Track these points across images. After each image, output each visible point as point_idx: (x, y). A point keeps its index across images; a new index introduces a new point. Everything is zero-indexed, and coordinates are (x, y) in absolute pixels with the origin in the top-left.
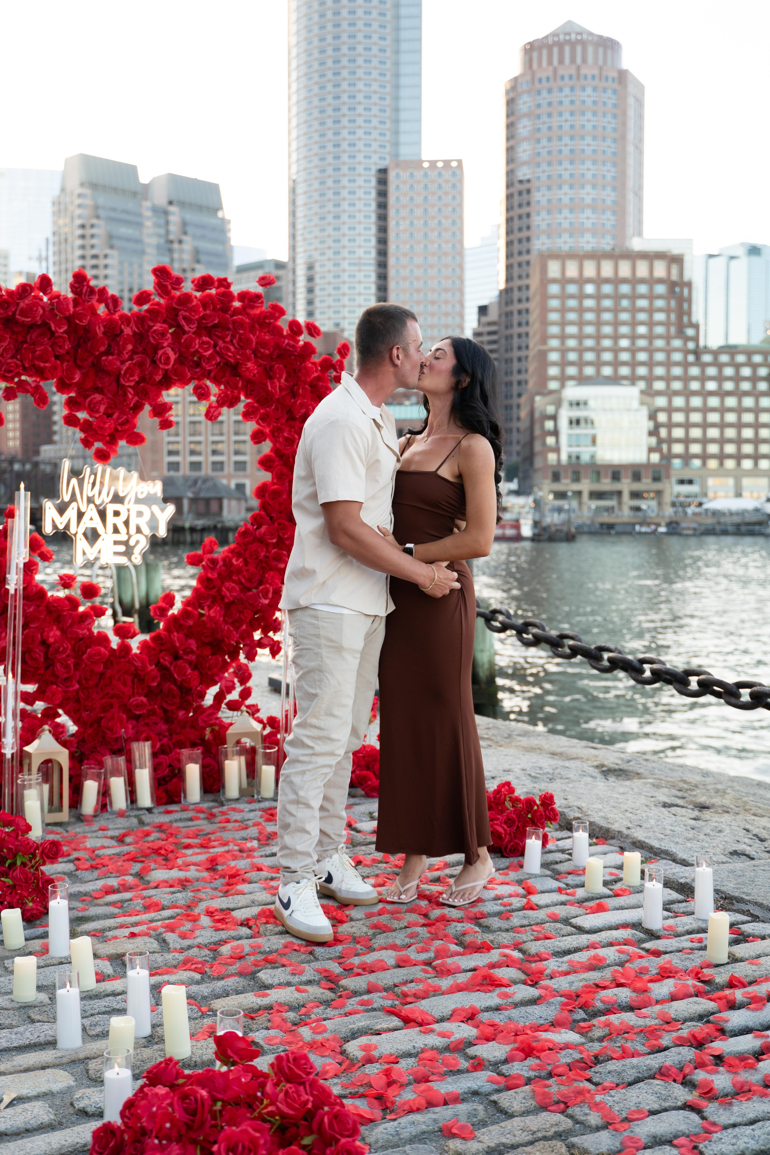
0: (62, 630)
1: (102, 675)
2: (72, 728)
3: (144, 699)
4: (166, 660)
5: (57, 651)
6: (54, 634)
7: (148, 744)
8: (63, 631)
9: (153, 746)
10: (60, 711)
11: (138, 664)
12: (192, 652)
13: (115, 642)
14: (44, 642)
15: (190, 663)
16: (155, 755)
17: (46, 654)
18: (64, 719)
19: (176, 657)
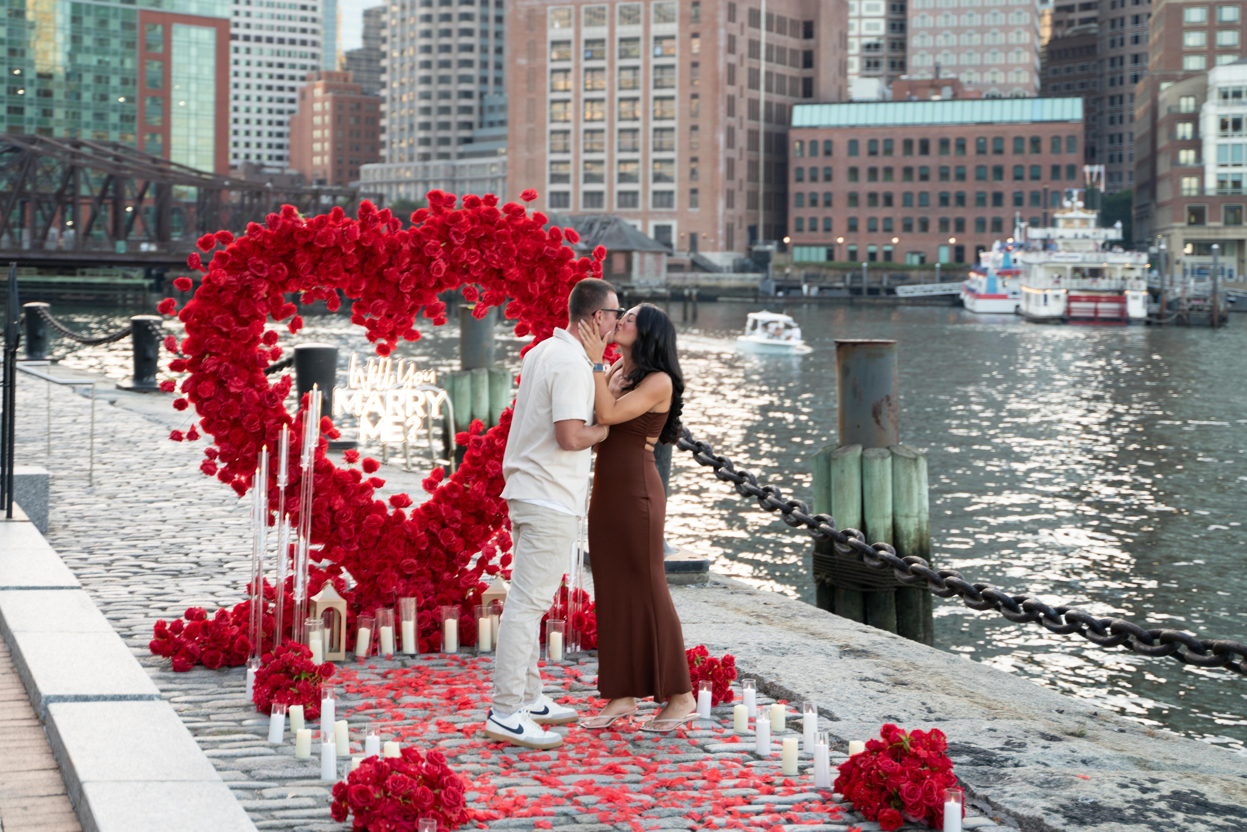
0: (345, 498)
1: (379, 538)
2: (353, 584)
3: (415, 561)
4: (434, 528)
5: (341, 517)
6: (339, 502)
7: (413, 600)
8: (347, 500)
9: (418, 602)
10: (343, 569)
11: (409, 530)
12: (457, 521)
13: (391, 511)
14: (330, 509)
15: (456, 531)
16: (419, 610)
17: (332, 519)
18: (346, 575)
19: (444, 526)
